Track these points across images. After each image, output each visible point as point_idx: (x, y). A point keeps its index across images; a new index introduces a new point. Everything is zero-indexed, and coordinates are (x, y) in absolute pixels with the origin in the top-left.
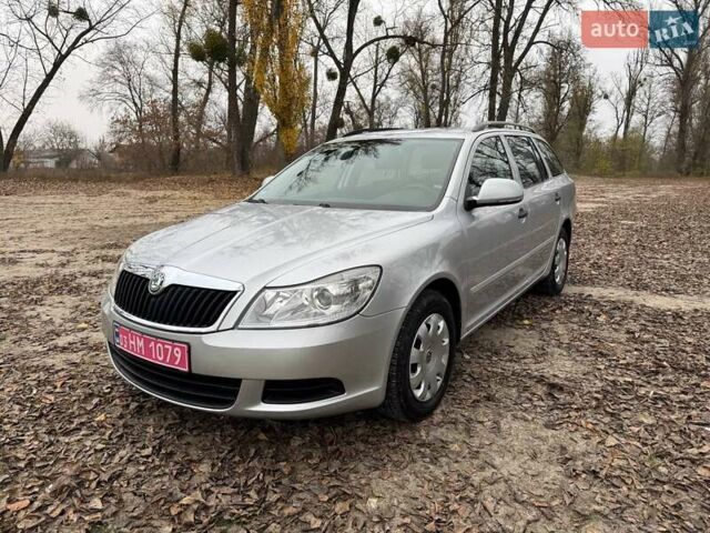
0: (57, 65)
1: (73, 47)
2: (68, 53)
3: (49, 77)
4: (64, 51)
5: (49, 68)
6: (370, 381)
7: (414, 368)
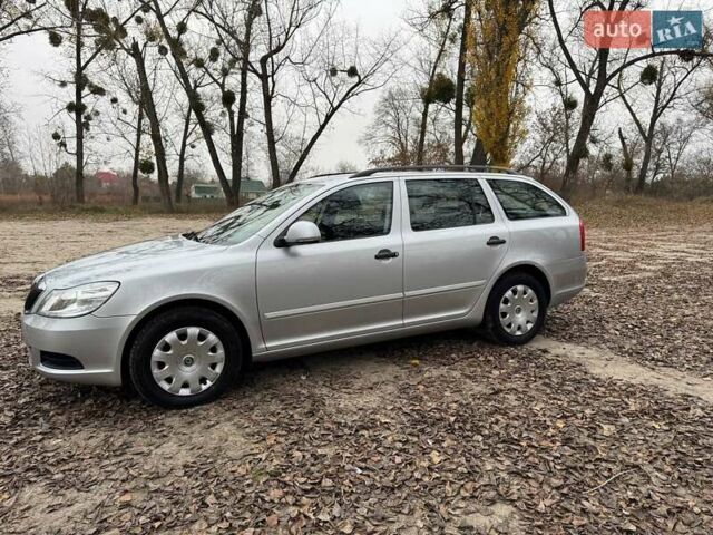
0: (328, 118)
1: (344, 100)
2: (339, 106)
3: (322, 127)
4: (335, 105)
5: (323, 119)
6: (105, 364)
7: (161, 365)
